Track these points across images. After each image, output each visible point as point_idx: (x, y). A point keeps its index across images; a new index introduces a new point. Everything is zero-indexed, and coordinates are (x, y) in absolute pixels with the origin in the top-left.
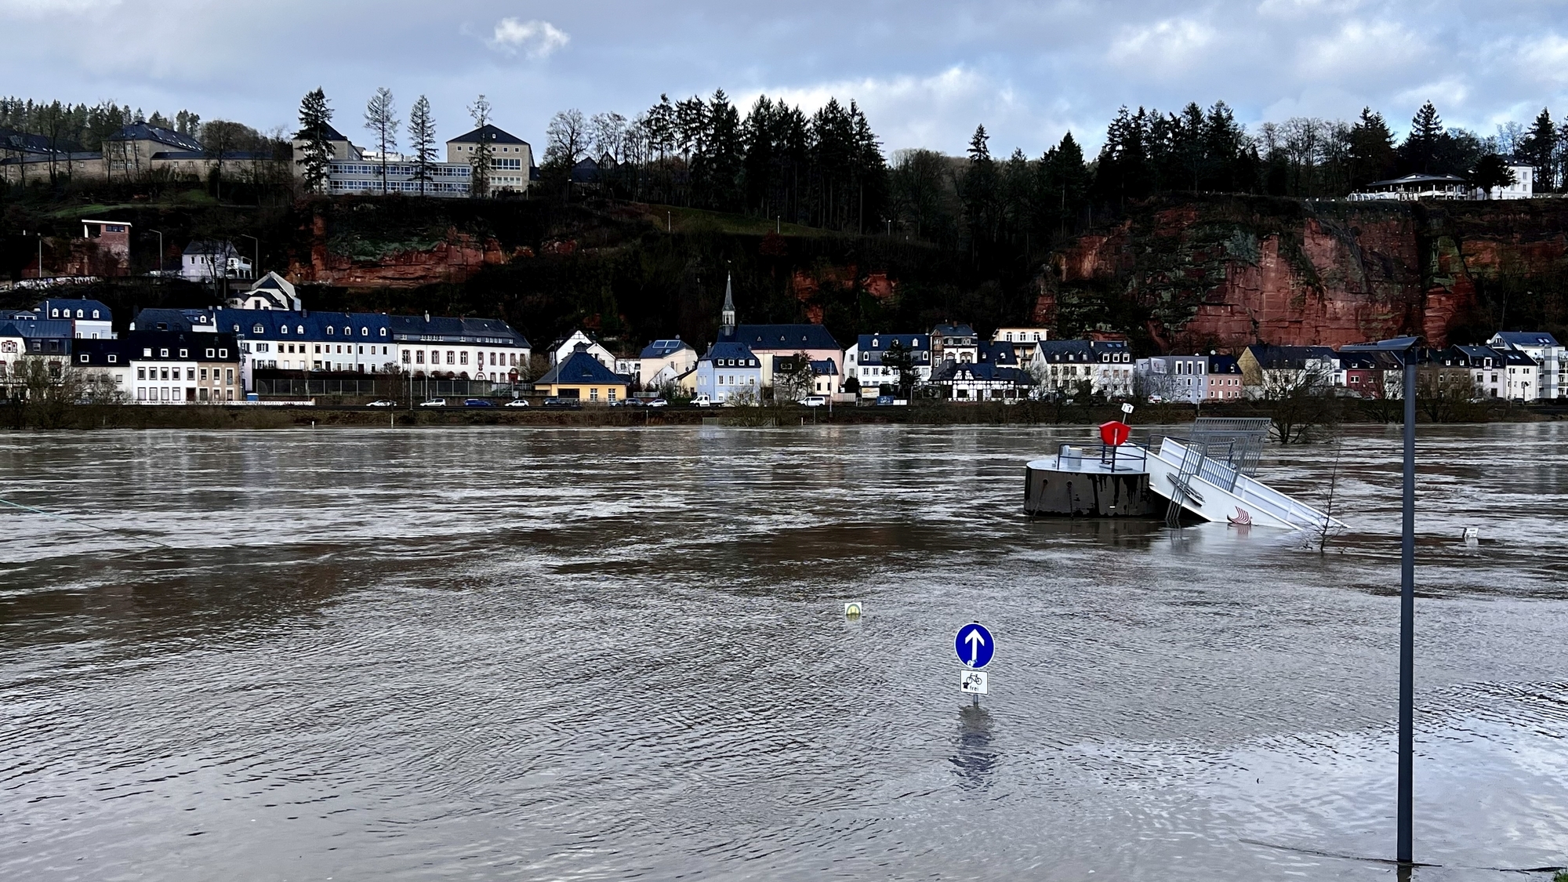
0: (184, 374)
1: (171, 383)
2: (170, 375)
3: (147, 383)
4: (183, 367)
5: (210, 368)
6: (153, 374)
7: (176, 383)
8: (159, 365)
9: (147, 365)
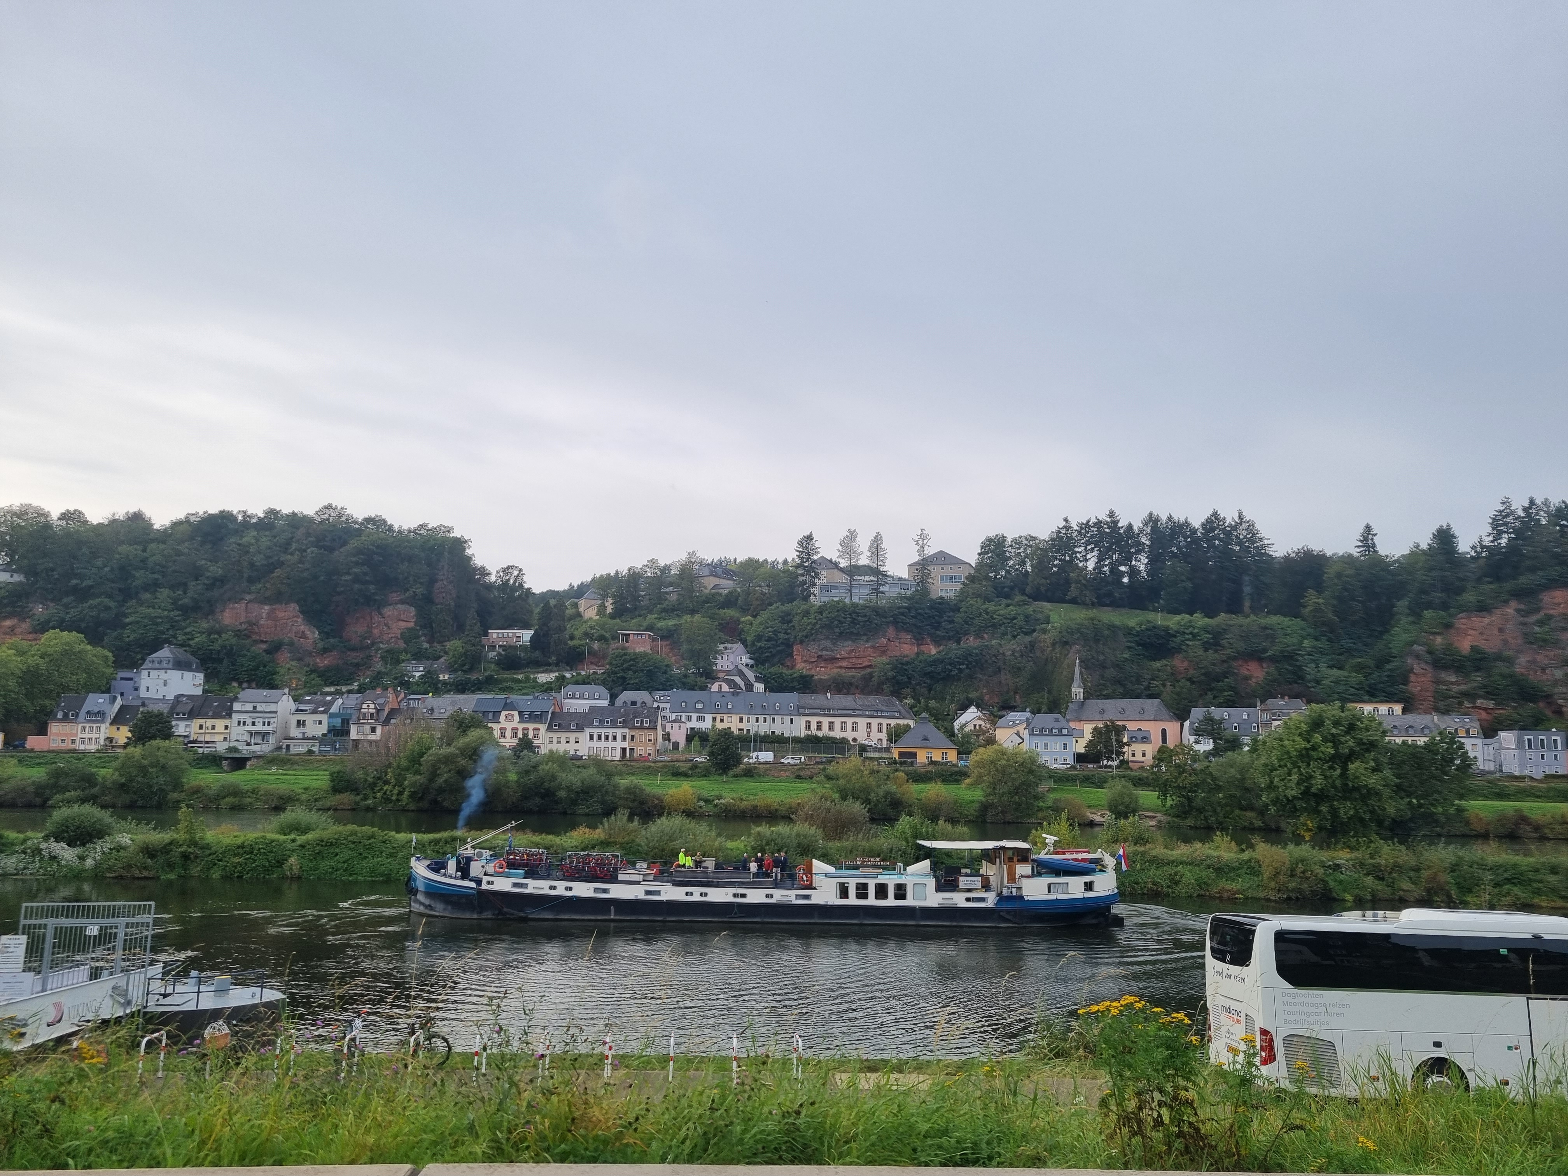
0: (619, 738)
1: (610, 744)
2: (610, 738)
3: (595, 744)
4: (619, 732)
5: (637, 733)
6: (599, 737)
7: (614, 744)
8: (603, 731)
9: (596, 731)
